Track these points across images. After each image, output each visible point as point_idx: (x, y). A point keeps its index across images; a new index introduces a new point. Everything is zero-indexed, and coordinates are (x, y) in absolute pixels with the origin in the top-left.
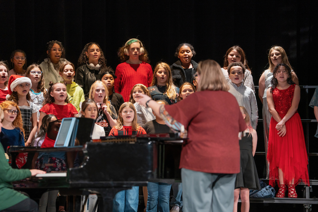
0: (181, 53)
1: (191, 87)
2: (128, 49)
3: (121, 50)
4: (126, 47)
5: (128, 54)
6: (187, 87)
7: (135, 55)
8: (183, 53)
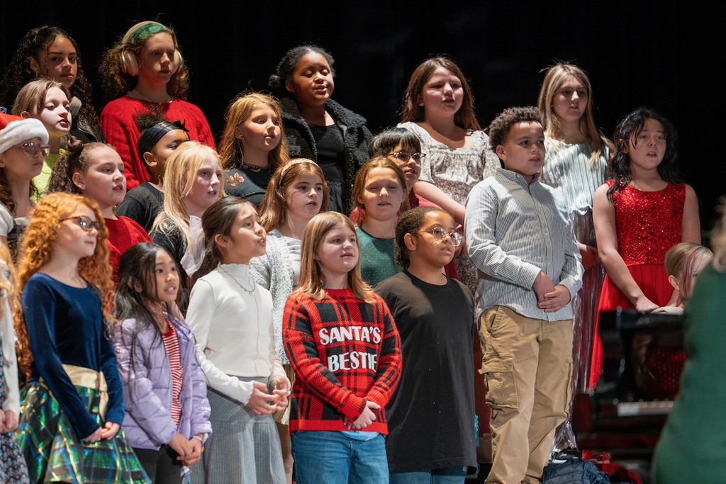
0: (304, 74)
1: (394, 177)
2: (138, 56)
3: (111, 55)
4: (130, 48)
5: (134, 70)
6: (382, 175)
7: (161, 72)
8: (309, 76)
